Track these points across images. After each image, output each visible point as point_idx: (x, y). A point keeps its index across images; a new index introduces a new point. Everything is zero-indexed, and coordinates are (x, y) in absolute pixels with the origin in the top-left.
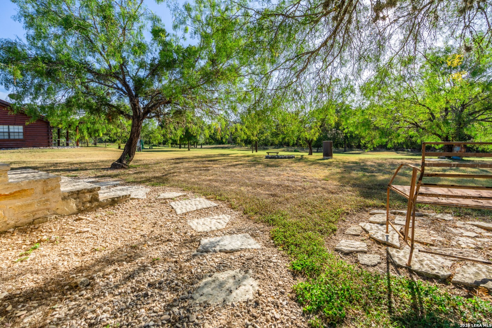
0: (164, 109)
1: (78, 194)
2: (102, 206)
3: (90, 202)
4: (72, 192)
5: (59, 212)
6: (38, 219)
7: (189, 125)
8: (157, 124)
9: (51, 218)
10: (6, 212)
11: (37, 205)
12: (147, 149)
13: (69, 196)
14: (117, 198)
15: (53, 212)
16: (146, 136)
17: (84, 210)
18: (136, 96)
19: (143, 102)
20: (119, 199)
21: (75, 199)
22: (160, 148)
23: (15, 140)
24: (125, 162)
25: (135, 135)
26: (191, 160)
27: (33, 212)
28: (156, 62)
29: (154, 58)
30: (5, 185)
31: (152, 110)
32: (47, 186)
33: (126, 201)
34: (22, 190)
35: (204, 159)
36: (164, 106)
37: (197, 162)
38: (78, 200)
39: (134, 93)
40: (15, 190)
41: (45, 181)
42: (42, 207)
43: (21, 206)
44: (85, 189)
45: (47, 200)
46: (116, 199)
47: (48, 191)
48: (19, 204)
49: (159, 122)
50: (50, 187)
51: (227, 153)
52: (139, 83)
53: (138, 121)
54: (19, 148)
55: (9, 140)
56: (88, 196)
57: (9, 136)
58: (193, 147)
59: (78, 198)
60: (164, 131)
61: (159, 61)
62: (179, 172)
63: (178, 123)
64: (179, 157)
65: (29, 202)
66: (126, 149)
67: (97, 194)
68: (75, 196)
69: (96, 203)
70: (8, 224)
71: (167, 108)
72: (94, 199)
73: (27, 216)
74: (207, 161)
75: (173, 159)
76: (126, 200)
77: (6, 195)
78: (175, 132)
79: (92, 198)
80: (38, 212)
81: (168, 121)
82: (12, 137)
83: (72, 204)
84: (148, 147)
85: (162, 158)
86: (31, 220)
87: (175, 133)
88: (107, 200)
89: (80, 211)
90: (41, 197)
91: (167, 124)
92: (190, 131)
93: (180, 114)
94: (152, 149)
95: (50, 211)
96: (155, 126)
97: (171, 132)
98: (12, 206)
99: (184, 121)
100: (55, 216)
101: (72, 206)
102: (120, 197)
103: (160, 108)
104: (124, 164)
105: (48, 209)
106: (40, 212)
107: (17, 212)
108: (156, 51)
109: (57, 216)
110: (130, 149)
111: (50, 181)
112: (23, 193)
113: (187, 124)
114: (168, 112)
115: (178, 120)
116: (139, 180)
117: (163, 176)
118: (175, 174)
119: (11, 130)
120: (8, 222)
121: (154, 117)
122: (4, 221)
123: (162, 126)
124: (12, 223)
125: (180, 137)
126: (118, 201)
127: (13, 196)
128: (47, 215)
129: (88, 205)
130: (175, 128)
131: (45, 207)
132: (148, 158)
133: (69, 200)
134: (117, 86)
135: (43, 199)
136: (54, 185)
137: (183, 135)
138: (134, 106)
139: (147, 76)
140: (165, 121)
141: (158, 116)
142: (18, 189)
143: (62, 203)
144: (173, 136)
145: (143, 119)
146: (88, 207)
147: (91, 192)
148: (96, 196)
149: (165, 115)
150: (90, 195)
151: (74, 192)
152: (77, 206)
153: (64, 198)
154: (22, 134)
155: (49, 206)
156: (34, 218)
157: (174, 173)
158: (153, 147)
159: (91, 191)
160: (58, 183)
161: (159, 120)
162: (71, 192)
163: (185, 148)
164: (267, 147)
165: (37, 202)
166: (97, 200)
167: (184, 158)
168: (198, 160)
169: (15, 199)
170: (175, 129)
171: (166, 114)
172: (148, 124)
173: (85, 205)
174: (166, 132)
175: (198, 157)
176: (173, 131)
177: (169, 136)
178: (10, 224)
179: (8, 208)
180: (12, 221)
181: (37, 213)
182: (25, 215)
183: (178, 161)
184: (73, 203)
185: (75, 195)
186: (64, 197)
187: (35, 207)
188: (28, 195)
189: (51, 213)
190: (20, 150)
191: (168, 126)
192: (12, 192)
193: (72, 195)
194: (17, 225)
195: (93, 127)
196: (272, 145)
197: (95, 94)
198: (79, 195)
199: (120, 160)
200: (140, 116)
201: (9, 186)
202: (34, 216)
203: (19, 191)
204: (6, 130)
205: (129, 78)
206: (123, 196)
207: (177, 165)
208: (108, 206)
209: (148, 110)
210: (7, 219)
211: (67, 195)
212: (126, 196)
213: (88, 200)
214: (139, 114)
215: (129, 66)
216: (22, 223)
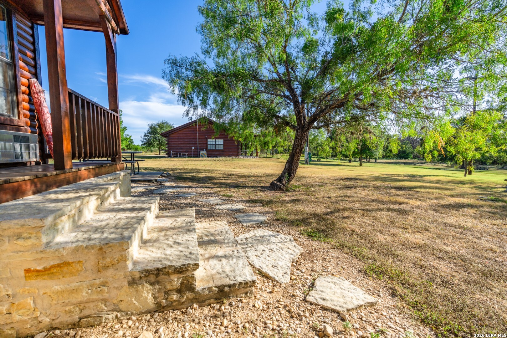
0: (335, 117)
1: (157, 275)
2: (201, 299)
3: (179, 291)
4: (147, 271)
5: (123, 306)
6: (88, 317)
7: (367, 136)
8: (326, 135)
9: (108, 319)
10: (39, 301)
11: (87, 293)
12: (315, 161)
13: (141, 278)
14: (229, 286)
15: (112, 307)
16: (315, 148)
17: (168, 306)
18: (303, 102)
19: (310, 110)
20: (232, 289)
21: (151, 284)
22: (328, 160)
23: (218, 150)
24: (284, 182)
25: (298, 150)
26: (367, 183)
27: (80, 303)
28: (329, 57)
29: (326, 52)
30: (37, 253)
31: (320, 117)
32: (104, 258)
33: (246, 293)
34: (63, 263)
35: (387, 184)
36: (336, 112)
37: (376, 188)
38: (157, 287)
39: (300, 100)
40: (52, 263)
41: (101, 249)
42: (95, 297)
43: (62, 292)
44: (170, 267)
45: (104, 284)
46: (227, 289)
47: (106, 268)
48: (58, 288)
49: (328, 133)
50: (108, 260)
51: (419, 174)
52: (307, 85)
53: (302, 133)
54: (220, 156)
55: (216, 150)
56: (176, 281)
57: (216, 147)
58: (365, 160)
59: (158, 282)
60: (334, 143)
61: (333, 55)
62: (353, 210)
63: (352, 133)
64: (350, 177)
65: (74, 285)
66: (287, 166)
67: (193, 277)
68: (152, 278)
69: (189, 295)
70: (40, 322)
71: (339, 115)
72: (186, 287)
73: (70, 312)
74: (392, 188)
75: (342, 179)
76: (246, 290)
77: (38, 271)
78: (347, 144)
79: (182, 283)
80: (89, 305)
81: (339, 132)
82: (217, 148)
83: (145, 294)
84: (316, 159)
85: (329, 176)
86: (76, 318)
87: (347, 147)
88: (210, 289)
89: (160, 308)
90: (94, 276)
91: (337, 135)
92: (368, 143)
93: (356, 121)
94: (320, 161)
95: (108, 304)
96: (324, 138)
97: (342, 146)
98: (48, 291)
99: (360, 131)
100: (115, 313)
101: (146, 298)
102: (234, 285)
103: (330, 115)
104: (283, 184)
105: (105, 301)
106: (91, 305)
107: (55, 302)
108: (329, 41)
109: (119, 315)
110: (291, 166)
111: (110, 249)
112: (65, 269)
113: (365, 135)
114: (339, 120)
115: (352, 129)
116: (292, 217)
117: (327, 214)
118: (347, 214)
119: (217, 143)
120: (40, 319)
121: (322, 126)
122: (34, 316)
123: (331, 138)
124: (46, 320)
125: (354, 152)
126: (230, 292)
127: (48, 274)
128: (102, 311)
129: (175, 297)
130: (347, 140)
131: (100, 297)
132: (313, 175)
133: (140, 287)
134: (284, 93)
135: (98, 281)
136: (117, 256)
137: (357, 148)
138: (299, 113)
139: (317, 77)
140: (336, 131)
141: (327, 125)
142: (57, 262)
143: (128, 290)
144: (344, 150)
145: (308, 129)
146: (175, 301)
147: (180, 272)
148: (190, 280)
149: (335, 123)
150: (178, 278)
151: (151, 270)
152: (155, 298)
153: (133, 283)
154: (222, 146)
155: (106, 295)
156: (82, 315)
157: (344, 210)
158: (322, 160)
159: (180, 270)
160: (123, 253)
161: (328, 130)
162: (144, 270)
163: (355, 161)
164: (485, 166)
165: (88, 287)
166: (191, 289)
167: (357, 179)
168: (378, 183)
169: (51, 278)
170: (347, 142)
171: (338, 122)
172: (317, 135)
173: (170, 297)
174: (336, 144)
175: (377, 178)
176: (345, 143)
177: (339, 149)
178: (43, 322)
179: (41, 293)
180: (47, 317)
181: (86, 305)
182: (67, 308)
183: (348, 183)
184: (148, 293)
185: (152, 276)
186: (133, 279)
187: (84, 295)
188: (72, 274)
189: (109, 309)
190: (221, 158)
191: (338, 137)
192: (48, 267)
193: (146, 276)
194: (55, 326)
195: (264, 140)
196: (494, 163)
197: (264, 107)
198: (159, 278)
199: (280, 179)
200: (304, 125)
201: (43, 255)
202: (81, 310)
203: (59, 266)
204: (214, 143)
205: (298, 83)
206: (240, 283)
207: (349, 192)
208: (212, 301)
209: (314, 118)
210: (38, 314)
211: (137, 275)
212: (246, 283)
213: (175, 287)
214: (304, 123)
215: (298, 70)
216: (61, 323)
